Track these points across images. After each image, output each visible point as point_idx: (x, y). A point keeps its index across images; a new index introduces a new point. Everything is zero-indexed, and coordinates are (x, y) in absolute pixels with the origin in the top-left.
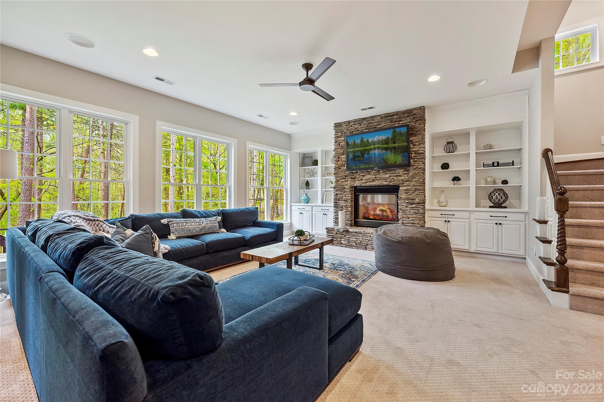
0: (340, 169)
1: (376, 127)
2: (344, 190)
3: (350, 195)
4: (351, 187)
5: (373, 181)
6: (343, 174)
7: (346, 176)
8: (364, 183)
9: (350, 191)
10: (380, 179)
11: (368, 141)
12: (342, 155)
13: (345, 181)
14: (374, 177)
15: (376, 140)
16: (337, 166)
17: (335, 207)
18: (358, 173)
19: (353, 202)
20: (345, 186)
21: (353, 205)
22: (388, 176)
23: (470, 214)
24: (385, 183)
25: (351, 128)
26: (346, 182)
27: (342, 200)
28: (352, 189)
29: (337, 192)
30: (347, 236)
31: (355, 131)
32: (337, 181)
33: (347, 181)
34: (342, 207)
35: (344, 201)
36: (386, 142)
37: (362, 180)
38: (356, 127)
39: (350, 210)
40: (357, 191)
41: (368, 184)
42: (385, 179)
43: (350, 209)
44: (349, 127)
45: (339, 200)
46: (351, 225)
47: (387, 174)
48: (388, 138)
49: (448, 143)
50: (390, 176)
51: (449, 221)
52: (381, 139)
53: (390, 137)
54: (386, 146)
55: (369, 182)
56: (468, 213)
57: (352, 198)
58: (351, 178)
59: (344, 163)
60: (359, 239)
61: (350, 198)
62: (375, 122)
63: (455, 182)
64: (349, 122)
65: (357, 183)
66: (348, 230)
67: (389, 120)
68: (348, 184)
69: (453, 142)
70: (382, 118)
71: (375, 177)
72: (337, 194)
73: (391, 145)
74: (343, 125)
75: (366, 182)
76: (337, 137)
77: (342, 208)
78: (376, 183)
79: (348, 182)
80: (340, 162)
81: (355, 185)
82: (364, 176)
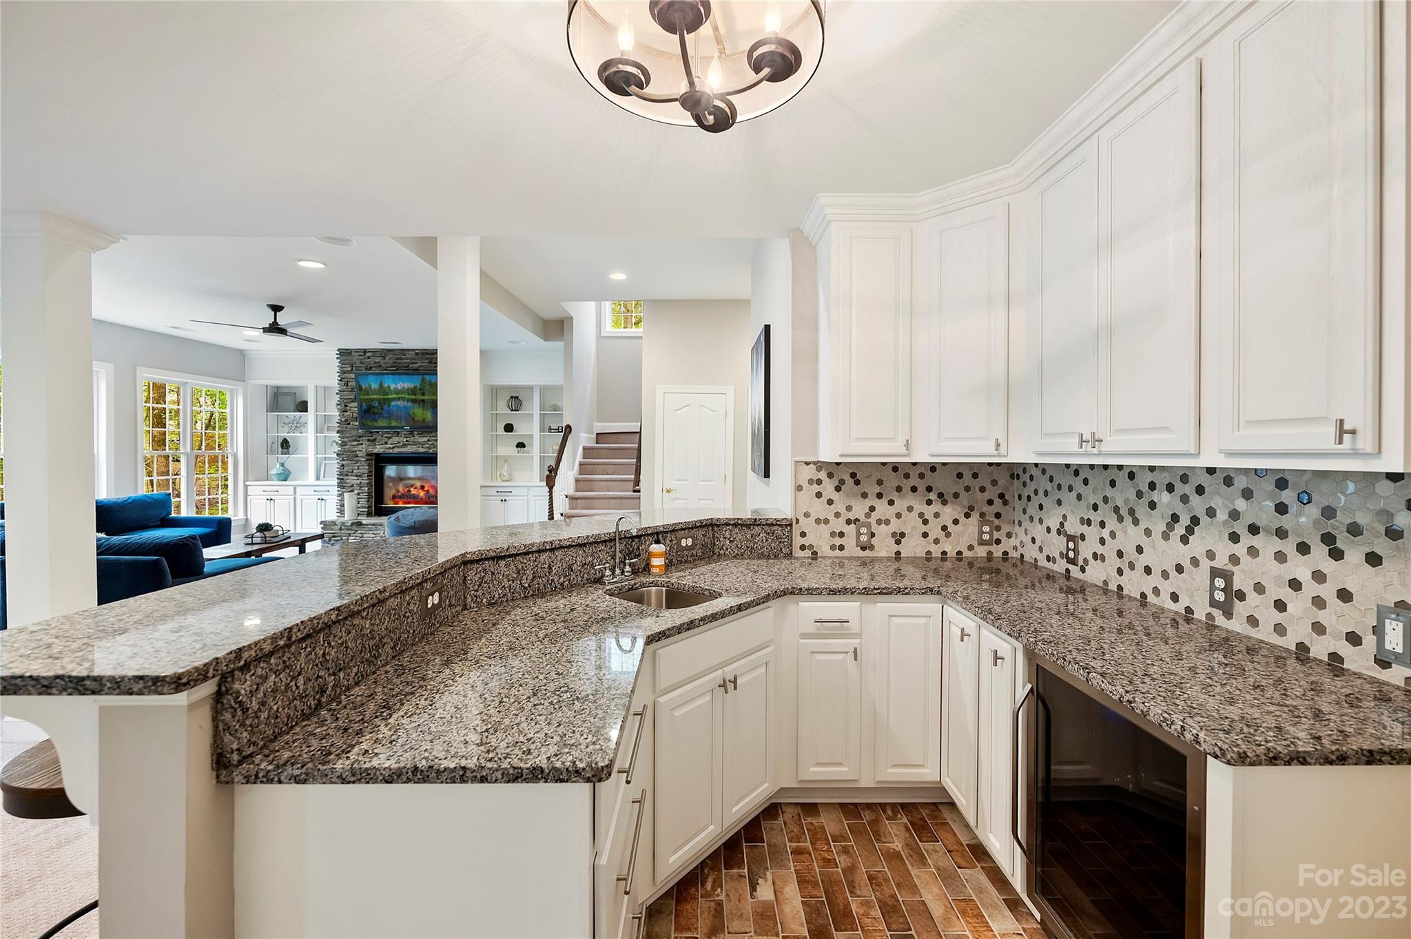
0: (349, 424)
1: (408, 366)
2: (357, 459)
3: (367, 468)
4: (368, 455)
5: (404, 445)
6: (354, 433)
7: (360, 437)
8: (390, 448)
9: (367, 460)
10: (415, 443)
11: (389, 387)
12: (352, 402)
13: (358, 444)
14: (405, 440)
15: (400, 388)
16: (344, 419)
17: (338, 486)
18: (380, 433)
19: (373, 478)
20: (358, 452)
21: (373, 483)
22: (426, 439)
23: (528, 490)
24: (422, 450)
25: (368, 360)
26: (360, 447)
27: (352, 475)
28: (370, 457)
29: (344, 462)
30: (359, 532)
31: (375, 367)
32: (343, 444)
33: (362, 444)
34: (353, 486)
35: (357, 476)
36: (413, 391)
37: (386, 443)
38: (377, 360)
39: (366, 490)
40: (379, 462)
41: (396, 450)
42: (422, 444)
43: (367, 488)
44: (364, 359)
45: (347, 475)
46: (369, 515)
47: (424, 436)
48: (415, 387)
49: (511, 397)
50: (429, 440)
51: (505, 500)
52: (406, 387)
53: (418, 386)
54: (413, 397)
55: (398, 447)
56: (526, 489)
57: (370, 472)
58: (368, 440)
59: (355, 415)
60: (379, 534)
61: (365, 471)
62: (407, 359)
63: (519, 449)
64: (365, 351)
65: (378, 449)
66: (360, 522)
67: (427, 359)
68: (364, 448)
69: (517, 397)
70: (417, 354)
71: (407, 441)
72: (343, 465)
73: (419, 397)
74: (354, 354)
75: (393, 448)
76: (343, 372)
77: (352, 488)
78: (409, 449)
79: (364, 446)
80: (348, 413)
81: (376, 451)
82: (390, 437)
